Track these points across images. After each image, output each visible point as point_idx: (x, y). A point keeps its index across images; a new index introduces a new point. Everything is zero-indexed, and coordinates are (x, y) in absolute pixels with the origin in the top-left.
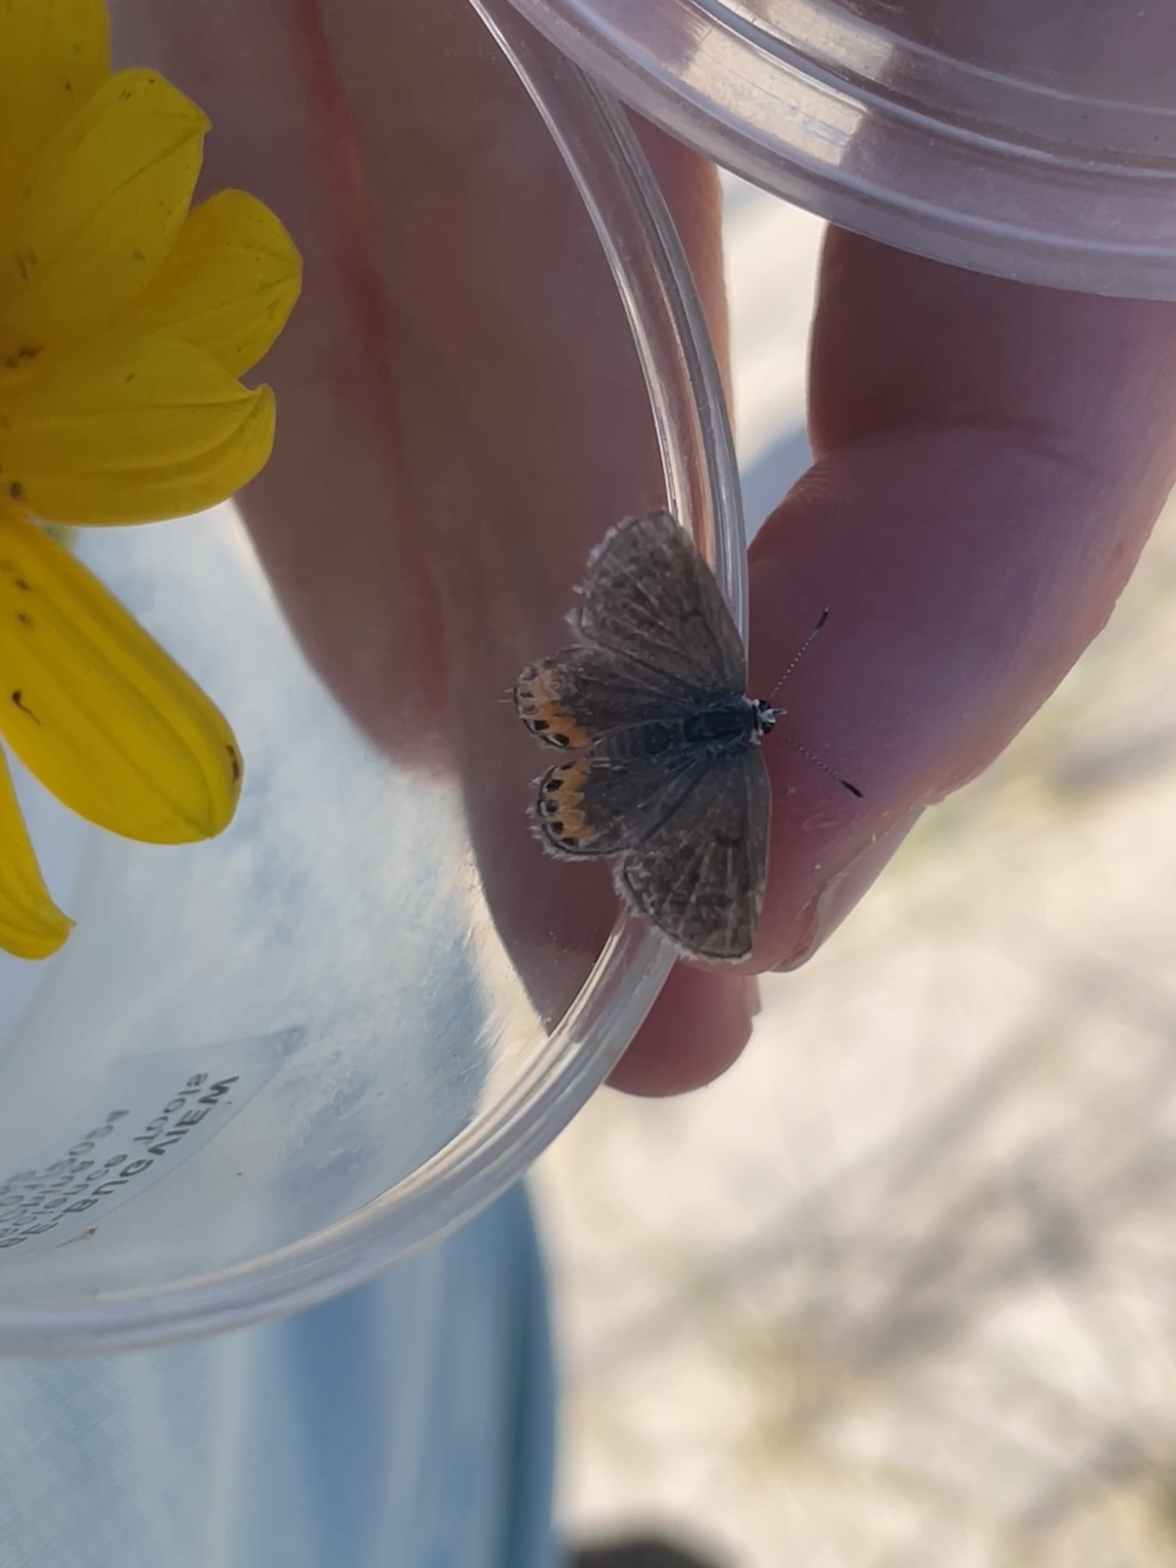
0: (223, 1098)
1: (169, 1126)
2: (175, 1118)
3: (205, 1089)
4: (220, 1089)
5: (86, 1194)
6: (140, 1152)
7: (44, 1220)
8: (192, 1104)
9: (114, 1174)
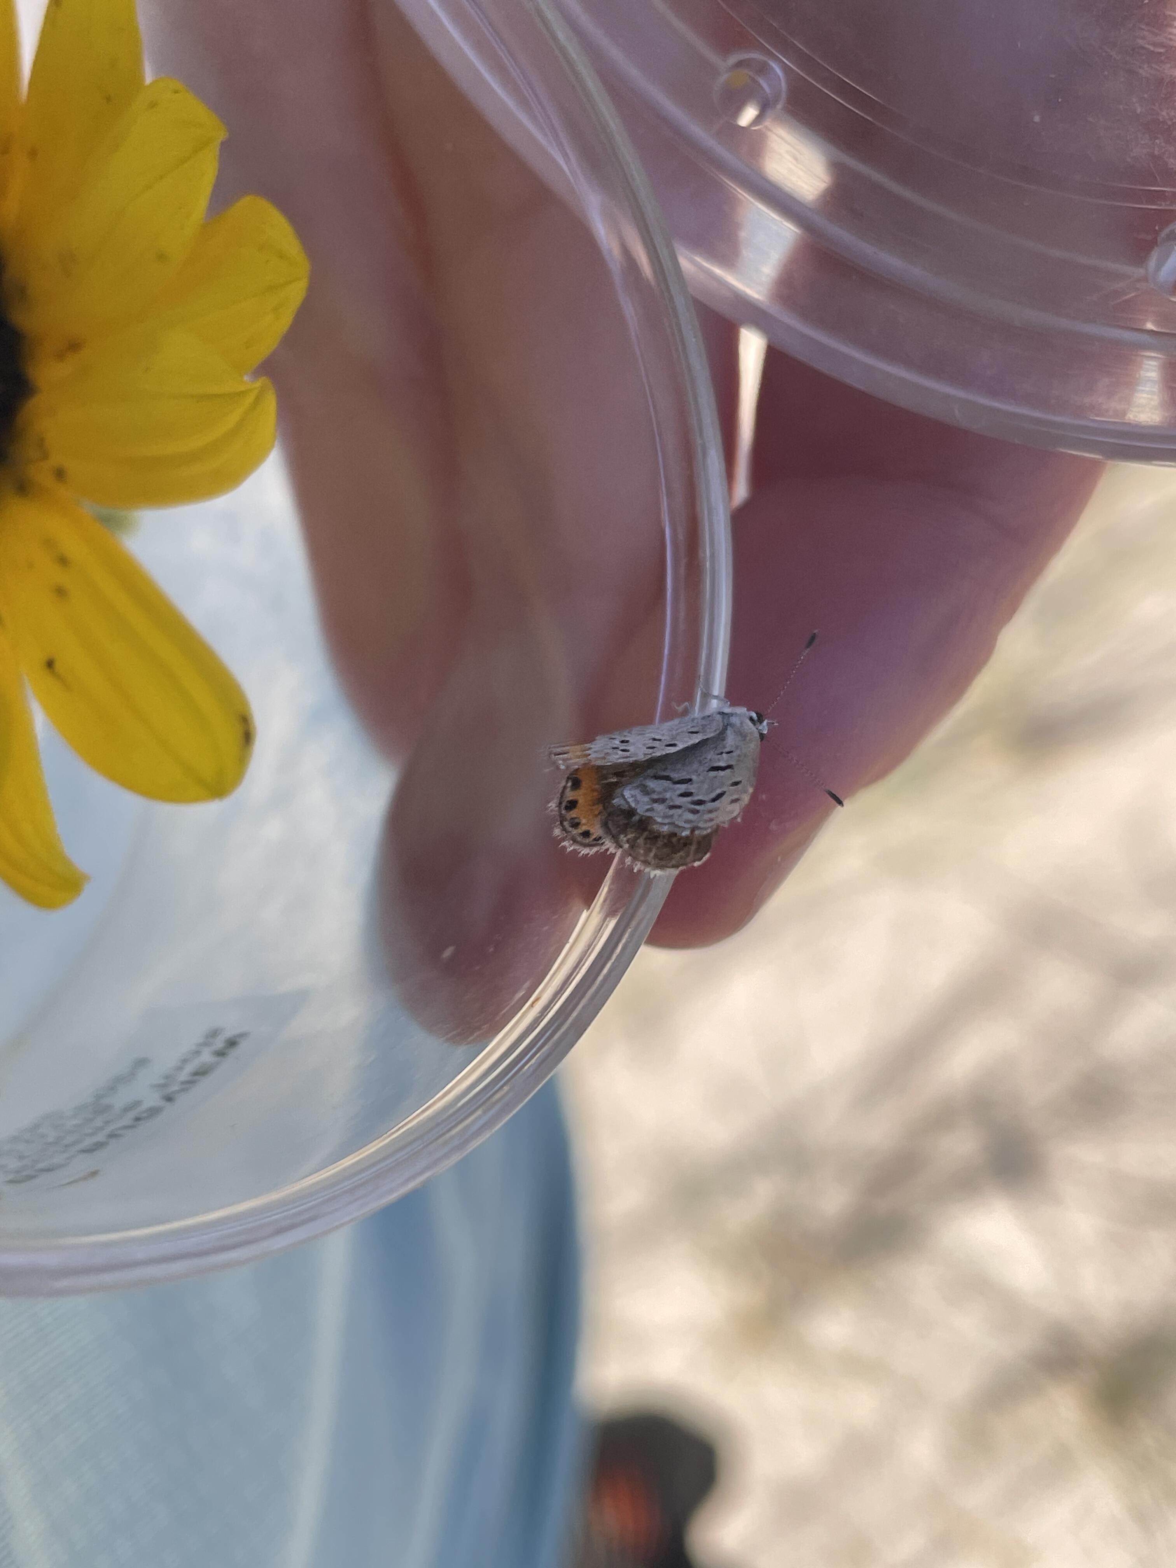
0: (234, 1053)
1: (184, 1076)
2: (190, 1068)
3: (219, 1044)
4: (232, 1043)
5: (100, 1137)
6: (152, 1099)
7: (58, 1159)
8: (206, 1057)
9: (127, 1120)
